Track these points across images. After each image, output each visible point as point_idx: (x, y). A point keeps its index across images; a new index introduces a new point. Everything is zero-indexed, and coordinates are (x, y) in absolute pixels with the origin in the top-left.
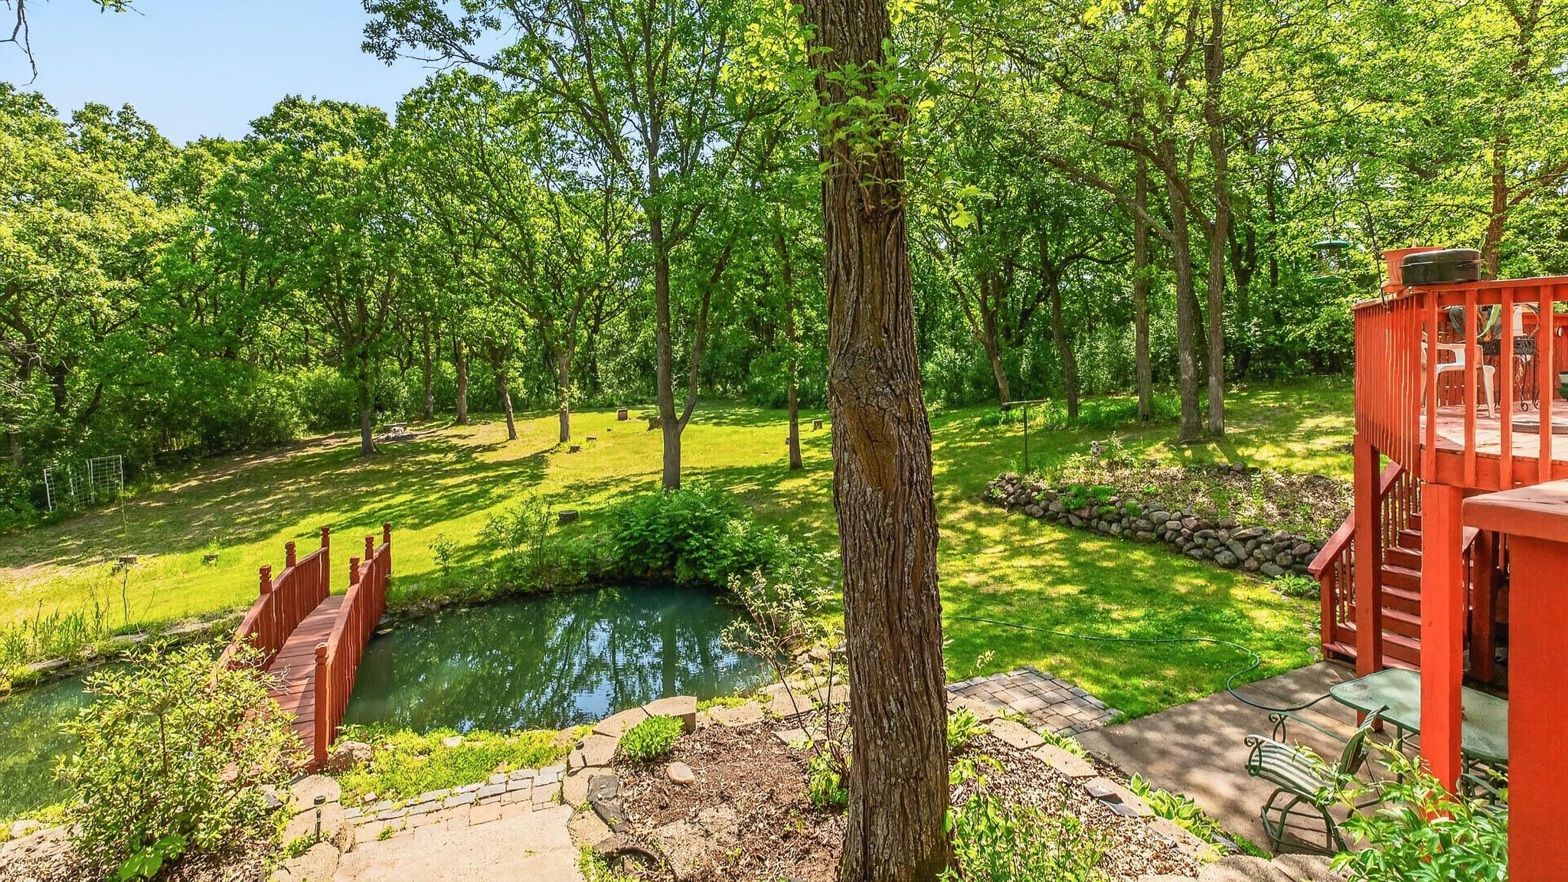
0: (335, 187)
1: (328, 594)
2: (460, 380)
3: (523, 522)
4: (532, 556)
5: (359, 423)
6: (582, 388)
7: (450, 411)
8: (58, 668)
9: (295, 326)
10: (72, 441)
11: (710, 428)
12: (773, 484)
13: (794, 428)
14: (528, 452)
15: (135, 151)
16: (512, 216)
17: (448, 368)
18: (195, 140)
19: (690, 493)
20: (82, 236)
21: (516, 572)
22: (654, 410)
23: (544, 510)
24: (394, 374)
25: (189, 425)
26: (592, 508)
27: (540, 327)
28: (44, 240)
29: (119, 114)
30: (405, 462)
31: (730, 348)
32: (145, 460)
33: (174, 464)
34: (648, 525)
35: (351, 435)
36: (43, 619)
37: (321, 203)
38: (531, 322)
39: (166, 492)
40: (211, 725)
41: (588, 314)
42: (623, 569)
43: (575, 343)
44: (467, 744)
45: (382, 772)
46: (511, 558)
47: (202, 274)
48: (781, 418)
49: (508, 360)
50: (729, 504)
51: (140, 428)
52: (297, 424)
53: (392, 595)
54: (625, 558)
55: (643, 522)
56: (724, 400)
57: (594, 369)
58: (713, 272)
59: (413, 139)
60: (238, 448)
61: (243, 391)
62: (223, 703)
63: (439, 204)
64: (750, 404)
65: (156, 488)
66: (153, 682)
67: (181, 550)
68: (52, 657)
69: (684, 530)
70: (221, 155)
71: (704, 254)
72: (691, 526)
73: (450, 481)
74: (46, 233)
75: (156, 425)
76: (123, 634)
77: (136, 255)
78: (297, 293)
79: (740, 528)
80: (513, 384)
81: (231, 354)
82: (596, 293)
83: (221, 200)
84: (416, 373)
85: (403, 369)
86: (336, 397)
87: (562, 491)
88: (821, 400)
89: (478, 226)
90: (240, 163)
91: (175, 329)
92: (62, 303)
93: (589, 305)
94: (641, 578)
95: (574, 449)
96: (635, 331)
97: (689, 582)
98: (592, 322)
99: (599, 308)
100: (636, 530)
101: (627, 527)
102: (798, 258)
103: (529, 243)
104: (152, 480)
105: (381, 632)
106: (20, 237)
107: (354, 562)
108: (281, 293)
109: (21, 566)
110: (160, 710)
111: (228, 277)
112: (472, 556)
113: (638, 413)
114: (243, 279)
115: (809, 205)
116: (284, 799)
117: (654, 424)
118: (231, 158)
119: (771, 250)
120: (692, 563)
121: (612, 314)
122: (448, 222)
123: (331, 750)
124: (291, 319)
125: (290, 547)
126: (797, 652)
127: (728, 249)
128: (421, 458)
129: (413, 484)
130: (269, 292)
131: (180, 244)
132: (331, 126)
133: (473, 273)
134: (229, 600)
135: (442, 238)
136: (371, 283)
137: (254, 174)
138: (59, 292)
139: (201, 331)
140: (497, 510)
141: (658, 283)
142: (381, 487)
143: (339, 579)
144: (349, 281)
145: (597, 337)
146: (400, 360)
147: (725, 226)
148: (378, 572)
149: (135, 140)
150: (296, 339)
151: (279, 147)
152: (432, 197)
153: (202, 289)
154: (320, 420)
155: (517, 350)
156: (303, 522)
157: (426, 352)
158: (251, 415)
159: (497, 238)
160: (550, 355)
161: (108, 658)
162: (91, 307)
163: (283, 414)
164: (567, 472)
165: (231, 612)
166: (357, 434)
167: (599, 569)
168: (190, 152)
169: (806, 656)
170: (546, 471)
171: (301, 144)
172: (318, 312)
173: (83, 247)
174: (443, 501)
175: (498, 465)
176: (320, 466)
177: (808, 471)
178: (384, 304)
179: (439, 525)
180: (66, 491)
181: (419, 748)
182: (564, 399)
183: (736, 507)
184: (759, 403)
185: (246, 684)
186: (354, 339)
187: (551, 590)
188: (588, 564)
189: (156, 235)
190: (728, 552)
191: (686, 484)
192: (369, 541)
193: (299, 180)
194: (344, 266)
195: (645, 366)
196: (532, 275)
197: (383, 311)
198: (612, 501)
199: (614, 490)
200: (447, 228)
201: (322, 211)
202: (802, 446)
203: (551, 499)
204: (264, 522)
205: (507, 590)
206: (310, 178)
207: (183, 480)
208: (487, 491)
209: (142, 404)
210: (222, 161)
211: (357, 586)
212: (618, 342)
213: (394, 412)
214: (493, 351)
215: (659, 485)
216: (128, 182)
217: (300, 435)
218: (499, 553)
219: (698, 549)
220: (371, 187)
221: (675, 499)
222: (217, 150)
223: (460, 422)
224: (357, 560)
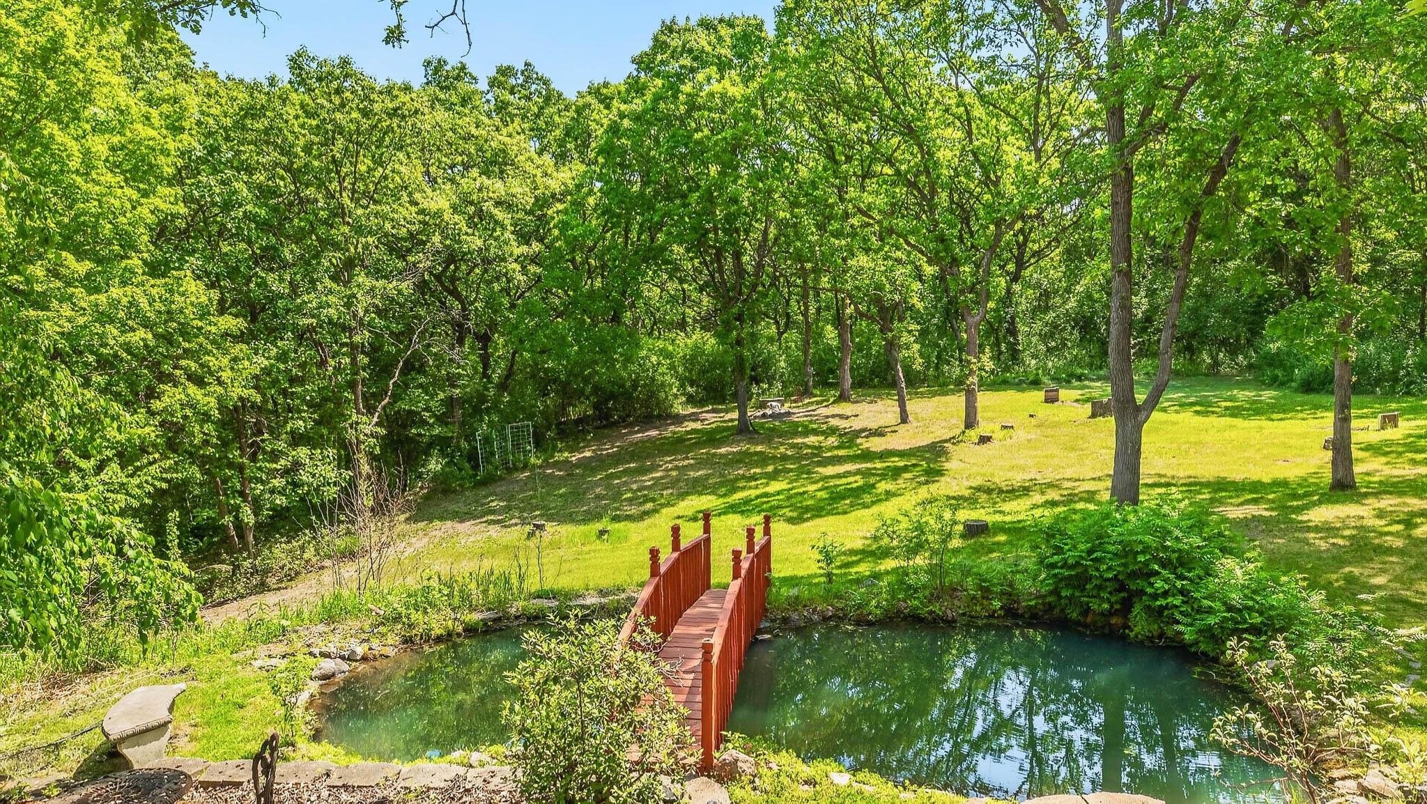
0: (713, 121)
1: (709, 587)
2: (843, 347)
3: (920, 528)
4: (931, 571)
5: (735, 396)
6: (997, 357)
7: (831, 385)
8: (495, 620)
9: (672, 286)
10: (495, 407)
11: (1188, 418)
12: (1299, 510)
13: (1343, 422)
14: (925, 441)
15: (536, 110)
16: (910, 132)
17: (830, 333)
18: (584, 89)
19: (1156, 513)
20: (498, 203)
21: (912, 590)
22: (1102, 390)
23: (947, 515)
24: (771, 340)
25: (583, 394)
26: (1008, 519)
27: (942, 278)
28: (471, 209)
29: (522, 73)
30: (782, 444)
31: (1225, 298)
32: (549, 428)
33: (572, 433)
34: (1090, 552)
35: (727, 411)
36: (482, 572)
37: (699, 142)
38: (929, 270)
39: (567, 461)
40: (617, 702)
41: (1006, 255)
42: (1050, 607)
43: (988, 297)
44: (857, 786)
45: (766, 792)
46: (902, 573)
47: (592, 232)
48: (1316, 407)
49: (901, 320)
50: (1220, 534)
51: (545, 395)
52: (676, 396)
53: (772, 598)
54: (1055, 592)
55: (1082, 547)
56: (1213, 374)
57: (1013, 331)
58: (1206, 180)
59: (794, 49)
60: (624, 421)
61: (628, 359)
62: (625, 683)
63: (822, 127)
64: (1262, 384)
65: (558, 457)
66: (573, 649)
67: (579, 522)
68: (489, 609)
69: (1146, 564)
70: (606, 101)
71: (1193, 152)
72: (1156, 559)
73: (830, 470)
74: (472, 203)
75: (557, 392)
76: (539, 597)
77: (539, 218)
78: (675, 248)
79: (1239, 572)
80: (905, 353)
81: (616, 319)
82: (1019, 225)
83: (607, 151)
84: (793, 337)
85: (780, 334)
86: (713, 365)
87: (967, 493)
88: (1396, 380)
89: (867, 149)
90: (623, 107)
91: (571, 293)
92: (486, 271)
93: (1008, 243)
94: (1078, 623)
95: (984, 440)
96: (1073, 276)
97: (1151, 639)
98: (1011, 267)
99: (1022, 246)
100: (1071, 557)
101: (1059, 550)
102: (1366, 142)
103: (929, 164)
104: (554, 448)
105: (760, 637)
106: (455, 209)
107: (737, 555)
108: (663, 249)
109: (462, 521)
110: (580, 676)
111: (613, 236)
112: (858, 562)
113: (1076, 394)
114: (627, 238)
115: (1399, 51)
116: (679, 794)
117: (1099, 410)
118: (615, 103)
119: (1313, 135)
120: (1158, 614)
121: (1039, 254)
122: (831, 148)
123: (717, 755)
124: (670, 278)
125: (676, 530)
126: (1336, 774)
127: (1235, 142)
128: (799, 440)
129: (791, 470)
130: (650, 249)
131: (573, 203)
132: (708, 48)
133: (860, 211)
134: (620, 579)
135: (825, 169)
136: (747, 232)
137: (637, 118)
138: (483, 261)
139: (592, 294)
140: (889, 509)
141: (1115, 204)
142: (758, 471)
143: (721, 571)
144: (724, 230)
145: (1017, 287)
146: (777, 323)
147: (1232, 104)
148: (758, 568)
149: (535, 98)
150: (673, 300)
151: (659, 82)
152: (814, 119)
153: (591, 249)
154: (697, 392)
155: (912, 307)
156: (682, 504)
157: (805, 314)
158: (635, 386)
159: (889, 161)
160: (952, 313)
161: (529, 619)
162: (506, 275)
163: (663, 384)
164: (974, 469)
165: (624, 591)
166: (732, 410)
167: (1018, 602)
168: (581, 102)
169: (1352, 784)
170: (947, 465)
171: (678, 75)
172: (695, 269)
173: (499, 214)
174: (823, 494)
175: (885, 455)
176: (699, 444)
177: (1366, 495)
178: (761, 257)
179: (818, 521)
180: (493, 454)
181: (803, 776)
182: (972, 372)
183: (1231, 539)
184: (1274, 383)
185: (646, 667)
186: (731, 299)
187: (954, 621)
188: (1003, 593)
189: (553, 196)
190: (1217, 605)
191: (1148, 497)
192: (751, 532)
193: (677, 119)
194: (719, 213)
195: (1085, 325)
196: (932, 208)
197: (760, 266)
198: (1038, 513)
199: (1038, 498)
200: (831, 156)
201: (699, 153)
202: (1356, 454)
203: (957, 502)
204: (647, 499)
205: (899, 612)
206: (689, 113)
207: (579, 450)
208: (873, 486)
209: (546, 371)
210: (608, 107)
211: (739, 581)
212: (1046, 294)
213: (771, 385)
214: (883, 310)
215: (1106, 496)
216: (532, 143)
217: (679, 408)
218: (889, 564)
219: (1166, 594)
220: (748, 117)
221: (1131, 517)
222: (601, 94)
223: (843, 398)
224: (740, 552)
